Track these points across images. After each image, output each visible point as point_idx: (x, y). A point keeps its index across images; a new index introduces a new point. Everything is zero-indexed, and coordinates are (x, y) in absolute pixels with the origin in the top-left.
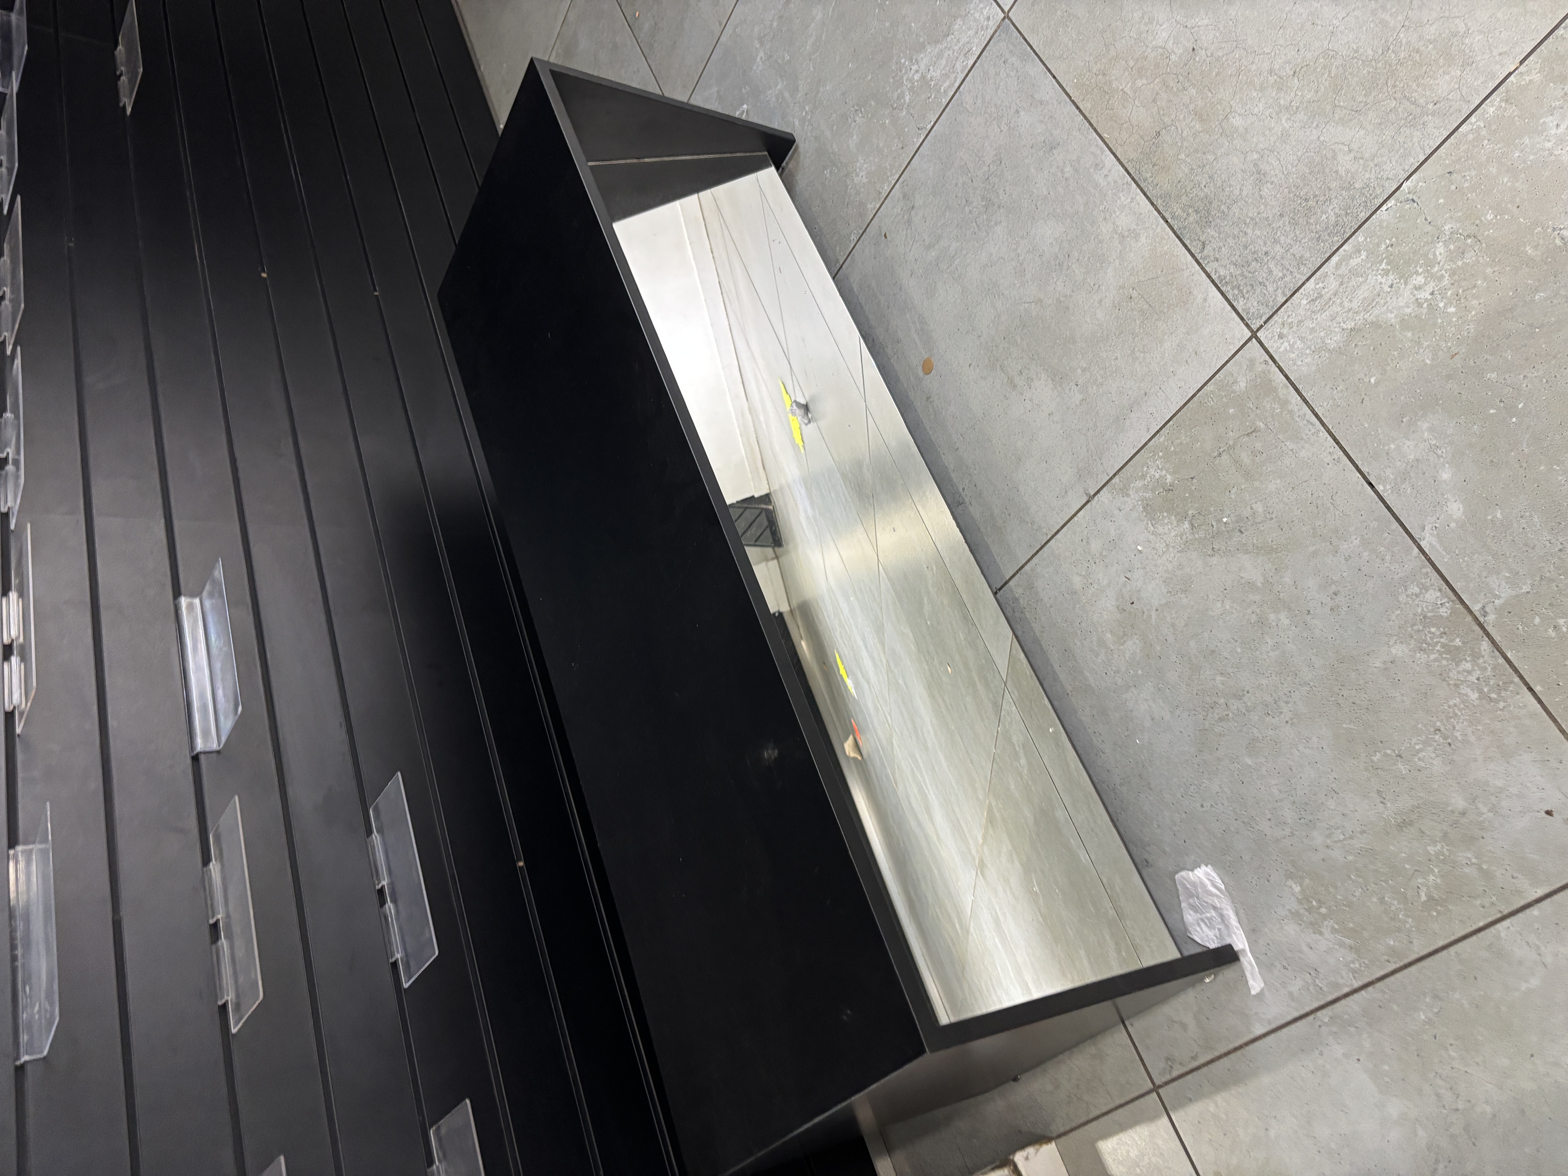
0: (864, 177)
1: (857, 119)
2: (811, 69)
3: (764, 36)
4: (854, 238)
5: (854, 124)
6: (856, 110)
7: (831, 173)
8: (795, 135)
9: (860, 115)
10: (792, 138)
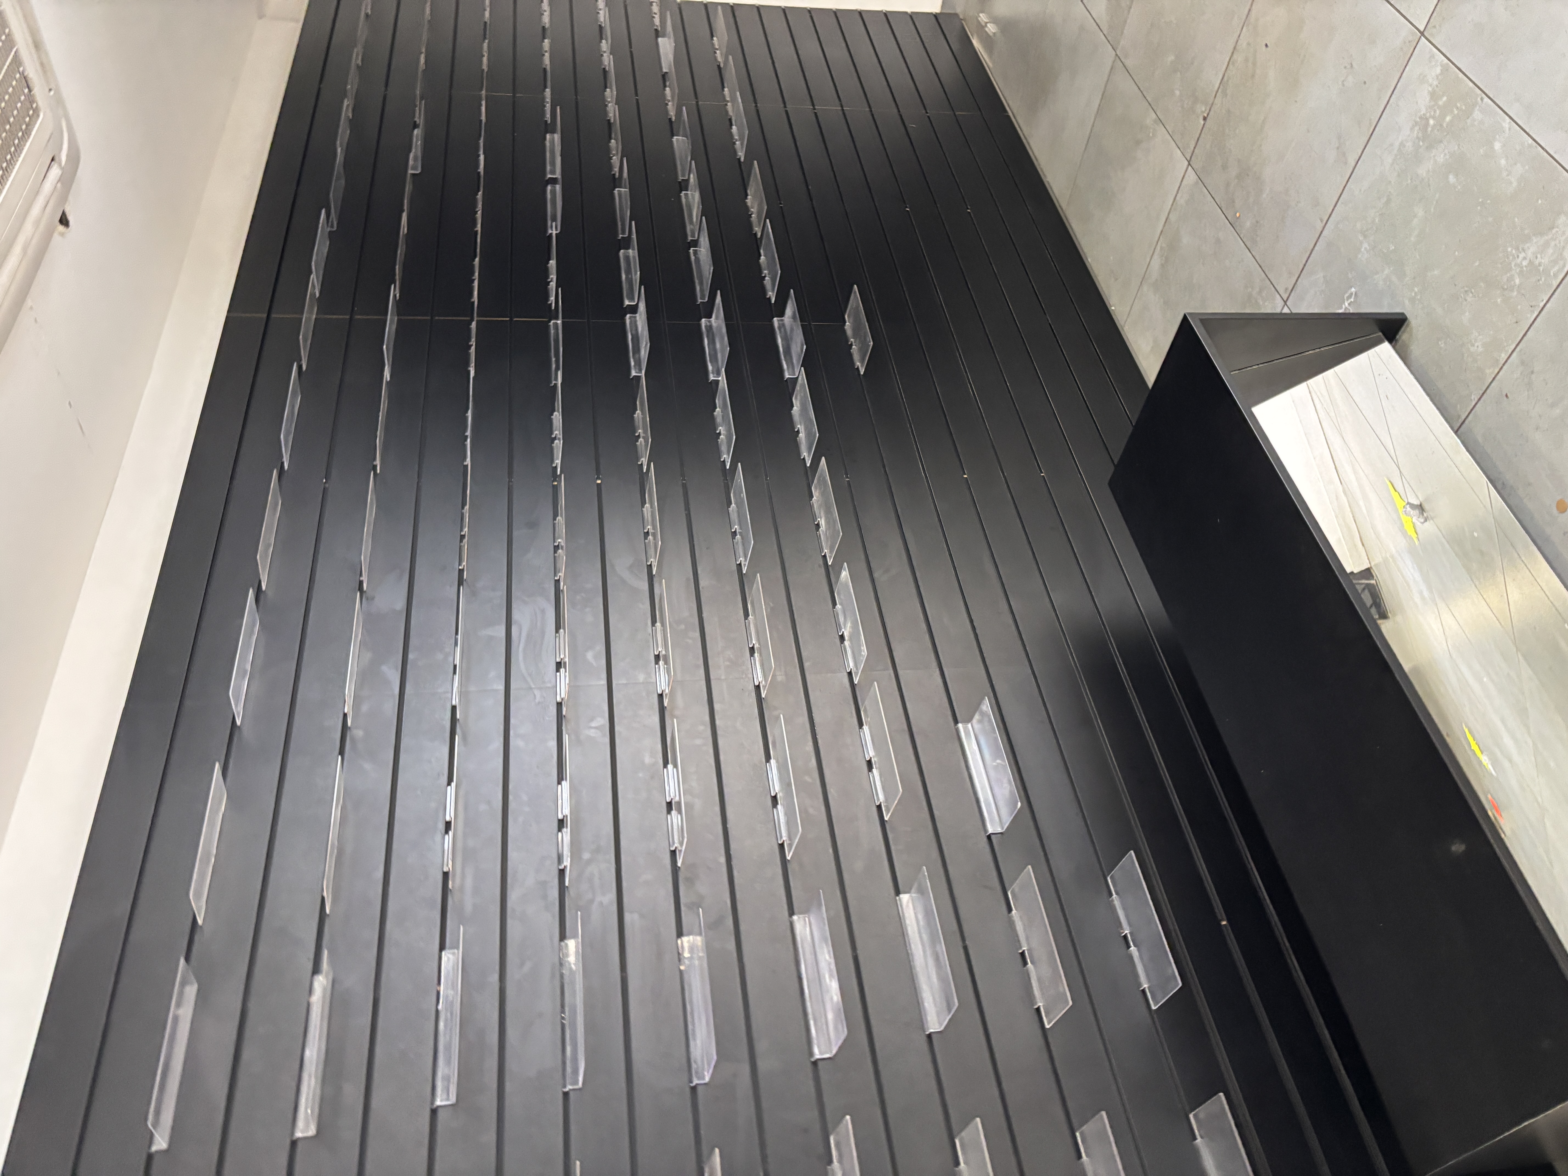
0: (1480, 347)
1: (1469, 299)
2: (1418, 257)
3: (1367, 230)
4: (1475, 398)
5: (1465, 303)
6: (1466, 291)
7: (1445, 343)
8: (1406, 314)
9: (1471, 295)
10: (1404, 317)
